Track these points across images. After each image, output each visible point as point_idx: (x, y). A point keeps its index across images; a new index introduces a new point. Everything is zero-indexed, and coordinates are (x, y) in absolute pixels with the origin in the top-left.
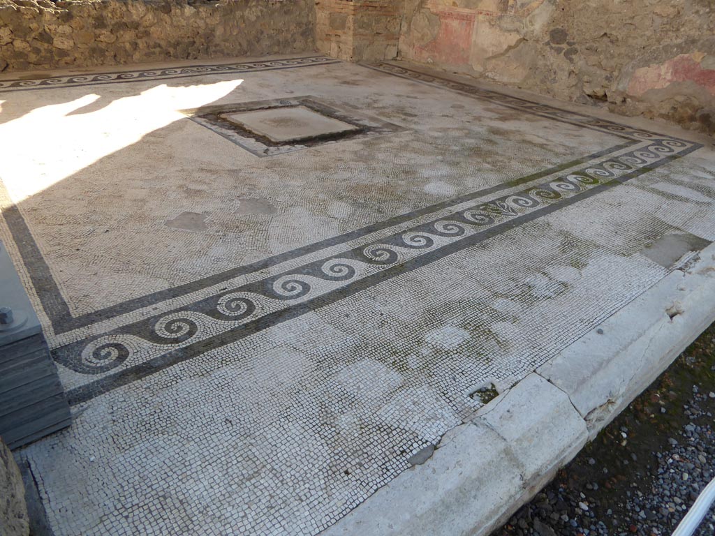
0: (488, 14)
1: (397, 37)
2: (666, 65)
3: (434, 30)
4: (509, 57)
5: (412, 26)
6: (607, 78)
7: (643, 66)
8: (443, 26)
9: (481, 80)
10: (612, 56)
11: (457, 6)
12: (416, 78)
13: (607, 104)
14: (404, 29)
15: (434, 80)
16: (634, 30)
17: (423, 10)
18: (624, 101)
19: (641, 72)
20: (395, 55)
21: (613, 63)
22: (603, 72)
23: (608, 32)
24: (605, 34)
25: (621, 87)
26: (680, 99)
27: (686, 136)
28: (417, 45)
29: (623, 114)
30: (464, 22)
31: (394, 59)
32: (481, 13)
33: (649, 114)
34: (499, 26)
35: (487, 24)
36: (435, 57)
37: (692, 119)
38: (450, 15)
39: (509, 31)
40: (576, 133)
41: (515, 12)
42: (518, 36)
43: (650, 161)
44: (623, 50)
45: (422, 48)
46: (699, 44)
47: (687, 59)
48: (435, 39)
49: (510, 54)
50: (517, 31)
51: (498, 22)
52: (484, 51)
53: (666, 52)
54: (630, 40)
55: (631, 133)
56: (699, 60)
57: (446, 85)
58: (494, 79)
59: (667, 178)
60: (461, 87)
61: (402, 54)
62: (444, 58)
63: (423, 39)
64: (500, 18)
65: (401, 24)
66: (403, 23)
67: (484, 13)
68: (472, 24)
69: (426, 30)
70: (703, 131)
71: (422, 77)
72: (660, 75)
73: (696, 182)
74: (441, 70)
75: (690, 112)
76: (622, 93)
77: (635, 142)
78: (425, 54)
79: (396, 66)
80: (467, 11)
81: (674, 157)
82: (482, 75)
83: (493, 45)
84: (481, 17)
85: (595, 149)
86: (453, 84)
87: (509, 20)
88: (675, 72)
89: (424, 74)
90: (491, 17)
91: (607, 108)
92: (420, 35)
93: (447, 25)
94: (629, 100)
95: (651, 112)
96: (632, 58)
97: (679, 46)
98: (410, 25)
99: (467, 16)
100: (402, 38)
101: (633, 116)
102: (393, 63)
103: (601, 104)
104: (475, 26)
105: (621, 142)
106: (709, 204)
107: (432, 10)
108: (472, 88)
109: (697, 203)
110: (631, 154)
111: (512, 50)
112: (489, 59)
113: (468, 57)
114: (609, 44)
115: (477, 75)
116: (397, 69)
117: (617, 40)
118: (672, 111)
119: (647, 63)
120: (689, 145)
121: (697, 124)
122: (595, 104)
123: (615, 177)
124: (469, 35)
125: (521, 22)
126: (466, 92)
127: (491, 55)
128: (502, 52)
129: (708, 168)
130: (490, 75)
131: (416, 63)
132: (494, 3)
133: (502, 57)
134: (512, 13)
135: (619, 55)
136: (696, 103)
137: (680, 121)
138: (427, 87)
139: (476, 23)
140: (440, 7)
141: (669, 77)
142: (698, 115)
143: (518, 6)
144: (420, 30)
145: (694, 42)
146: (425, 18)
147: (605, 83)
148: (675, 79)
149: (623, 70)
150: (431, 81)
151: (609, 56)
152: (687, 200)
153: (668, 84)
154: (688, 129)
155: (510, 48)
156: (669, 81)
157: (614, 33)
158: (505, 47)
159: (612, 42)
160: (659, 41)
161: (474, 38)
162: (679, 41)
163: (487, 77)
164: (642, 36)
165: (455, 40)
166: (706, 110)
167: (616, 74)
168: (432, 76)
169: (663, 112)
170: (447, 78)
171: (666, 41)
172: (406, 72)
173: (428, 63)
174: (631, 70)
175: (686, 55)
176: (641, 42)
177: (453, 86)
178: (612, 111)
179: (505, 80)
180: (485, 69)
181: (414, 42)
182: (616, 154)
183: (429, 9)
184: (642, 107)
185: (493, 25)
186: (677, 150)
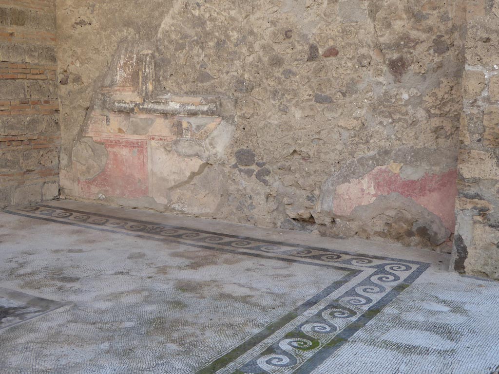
0: (161, 139)
1: (56, 171)
2: (366, 179)
3: (101, 161)
4: (195, 184)
5: (73, 158)
6: (309, 199)
7: (343, 182)
8: (111, 156)
9: (168, 213)
10: (309, 174)
11: (124, 132)
12: (84, 221)
13: (316, 226)
14: (64, 161)
15: (107, 221)
16: (324, 144)
17: (83, 140)
18: (333, 222)
19: (343, 188)
20: (57, 194)
21: (310, 181)
22: (303, 192)
23: (297, 149)
24: (295, 151)
25: (326, 207)
26: (392, 213)
27: (409, 255)
28: (82, 179)
29: (336, 236)
30: (136, 150)
31: (56, 199)
32: (153, 139)
33: (363, 233)
34: (177, 152)
35: (163, 150)
36: (107, 191)
37: (410, 234)
38: (117, 143)
39: (189, 156)
40: (285, 272)
41: (191, 136)
42: (200, 161)
43: (376, 298)
44: (318, 167)
45: (89, 183)
46: (392, 154)
47: (385, 171)
48: (103, 172)
49: (195, 181)
50: (198, 155)
51: (174, 148)
52: (164, 180)
53: (362, 165)
54: (323, 156)
55: (349, 262)
56: (397, 171)
57: (123, 227)
58: (183, 212)
59: (398, 322)
60: (142, 227)
61: (66, 191)
62: (118, 192)
63: (89, 172)
64: (176, 142)
65: (59, 158)
66: (62, 155)
67: (156, 138)
68: (145, 151)
69: (91, 162)
70: (426, 246)
71: (93, 218)
72: (363, 190)
73: (432, 319)
74: (117, 206)
75: (405, 226)
76: (329, 213)
77: (355, 272)
78: (94, 189)
79: (58, 208)
80: (135, 138)
81: (401, 288)
82: (167, 208)
83: (174, 173)
84: (153, 143)
85: (310, 292)
86: (132, 224)
87: (186, 144)
88: (378, 186)
89: (95, 214)
90: (166, 143)
91: (316, 232)
92: (84, 168)
93: (115, 155)
94: (338, 220)
95: (365, 231)
96: (330, 174)
97: (373, 158)
98: (70, 157)
99: (137, 143)
100: (63, 173)
101: (347, 237)
102: (54, 204)
103: (309, 227)
104: (149, 154)
105: (338, 276)
106: (453, 351)
107: (94, 139)
108: (155, 226)
109: (440, 353)
110: (352, 292)
111: (197, 177)
112: (172, 188)
113: (147, 188)
114: (301, 161)
115: (161, 208)
116: (58, 211)
117: (309, 157)
118: (387, 228)
119: (346, 179)
120: (414, 267)
121: (416, 239)
122: (303, 228)
123: (338, 332)
124: (143, 165)
125: (200, 145)
126: (148, 232)
127: (173, 184)
128: (186, 179)
129: (441, 297)
130: (177, 206)
131: (84, 201)
132: (166, 127)
133: (187, 185)
134: (189, 137)
135: (315, 172)
136: (409, 216)
137: (398, 237)
138: (98, 232)
139: (149, 150)
140: (104, 135)
141: (373, 191)
142: (414, 229)
143: (193, 129)
144: (84, 162)
145: (386, 152)
146: (88, 148)
147: (308, 203)
148: (379, 193)
149: (324, 188)
150: (103, 224)
151: (304, 173)
152: (426, 351)
153: (374, 198)
154: (409, 245)
155: (193, 175)
156: (374, 195)
157: (303, 149)
158: (188, 174)
159: (304, 159)
160: (352, 154)
161: (149, 166)
162: (372, 153)
163: (174, 209)
164: (333, 151)
165: (128, 170)
166: (421, 223)
167: (317, 192)
168: (105, 216)
169: (378, 229)
170: (125, 216)
171: (359, 154)
172: (71, 214)
173: (99, 199)
174: (331, 188)
175: (384, 167)
176: (333, 157)
177: (131, 227)
178: (323, 234)
179: (196, 210)
180: (170, 201)
181: (79, 176)
182: (335, 295)
183: (91, 137)
184: (354, 226)
185: (169, 151)
186: (404, 275)
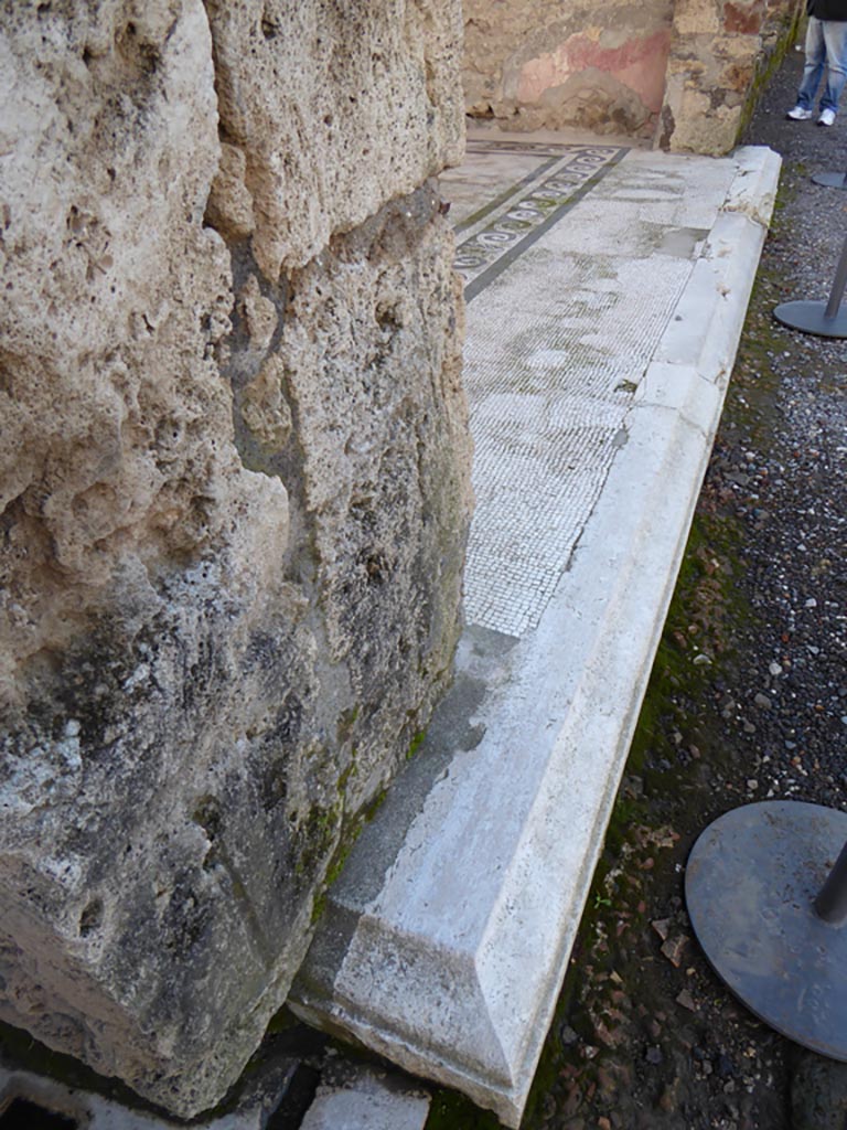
2: (559, 52)
6: (488, 85)
7: (531, 58)
10: (488, 51)
13: (494, 121)
16: (508, 8)
18: (517, 113)
19: (530, 66)
21: (490, 61)
22: (480, 76)
23: (474, 17)
24: (471, 21)
25: (509, 94)
26: (585, 95)
27: (606, 142)
29: (521, 130)
33: (552, 123)
37: (605, 119)
40: (485, 161)
43: (591, 173)
44: (499, 40)
46: (591, 16)
47: (581, 40)
53: (555, 33)
54: (505, 24)
55: (546, 150)
56: (596, 38)
59: (620, 185)
70: (621, 132)
72: (554, 67)
73: (651, 182)
75: (600, 110)
76: (512, 101)
77: (559, 158)
81: (611, 165)
85: (524, 174)
88: (572, 59)
91: (497, 127)
94: (522, 110)
95: (553, 120)
96: (514, 50)
97: (568, 23)
101: (533, 131)
103: (487, 123)
105: (545, 161)
106: (681, 199)
109: (669, 201)
110: (564, 170)
114: (479, 34)
117: (489, 27)
118: (579, 114)
119: (534, 54)
120: (616, 151)
121: (611, 124)
122: (479, 126)
123: (569, 196)
129: (654, 169)
135: (496, 48)
136: (605, 96)
137: (592, 125)
141: (565, 67)
142: (610, 113)
145: (584, 14)
147: (486, 91)
148: (573, 69)
149: (507, 69)
151: (482, 51)
152: (658, 200)
153: (567, 77)
154: (603, 134)
156: (567, 73)
157: (481, 17)
159: (482, 31)
160: (541, 20)
162: (566, 16)
164: (519, 16)
166: (618, 105)
167: (497, 76)
169: (568, 117)
171: (551, 19)
174: (516, 67)
175: (580, 34)
176: (519, 25)
178: (505, 130)
182: (549, 173)
184: (541, 115)
186: (609, 157)
